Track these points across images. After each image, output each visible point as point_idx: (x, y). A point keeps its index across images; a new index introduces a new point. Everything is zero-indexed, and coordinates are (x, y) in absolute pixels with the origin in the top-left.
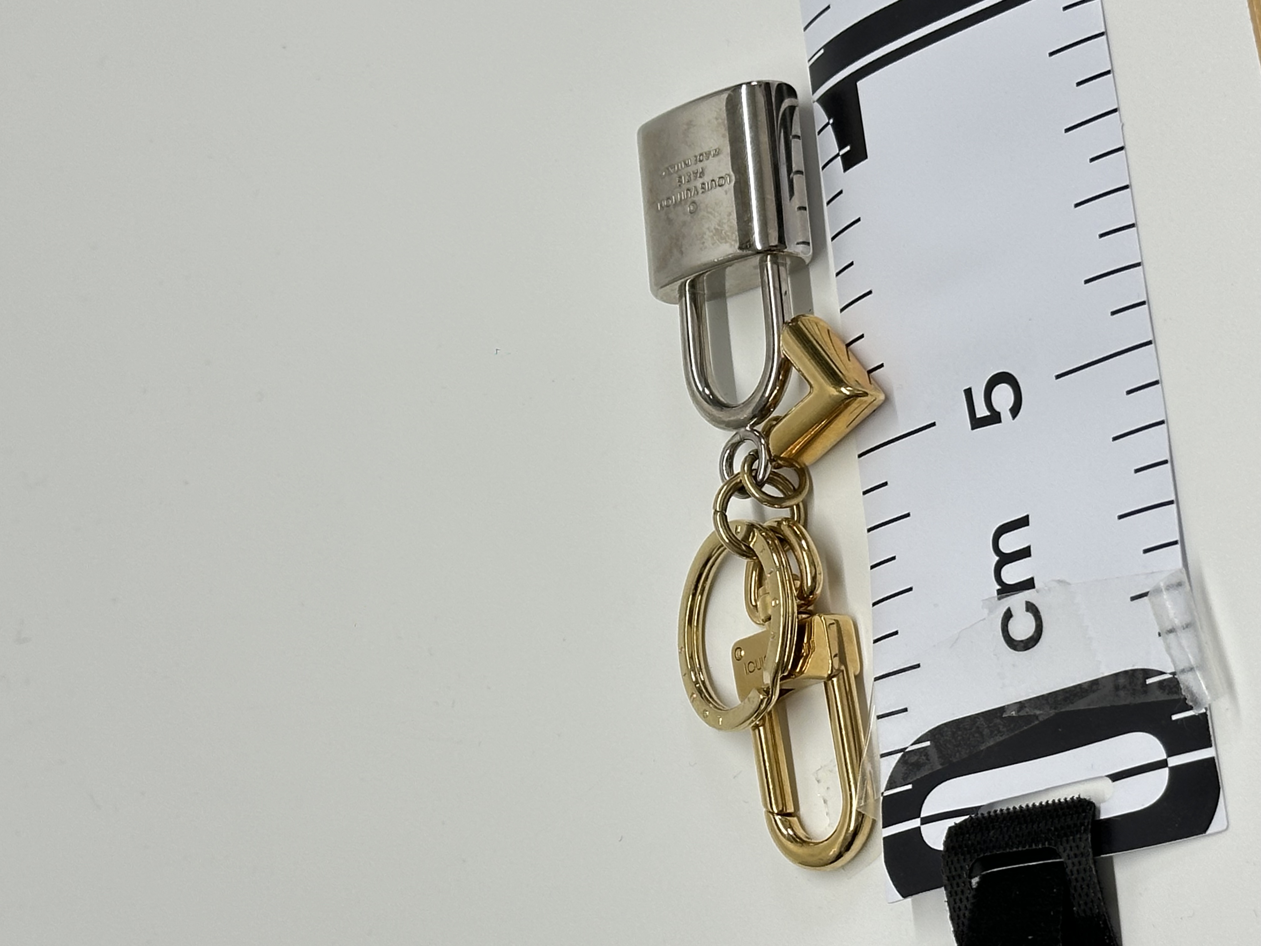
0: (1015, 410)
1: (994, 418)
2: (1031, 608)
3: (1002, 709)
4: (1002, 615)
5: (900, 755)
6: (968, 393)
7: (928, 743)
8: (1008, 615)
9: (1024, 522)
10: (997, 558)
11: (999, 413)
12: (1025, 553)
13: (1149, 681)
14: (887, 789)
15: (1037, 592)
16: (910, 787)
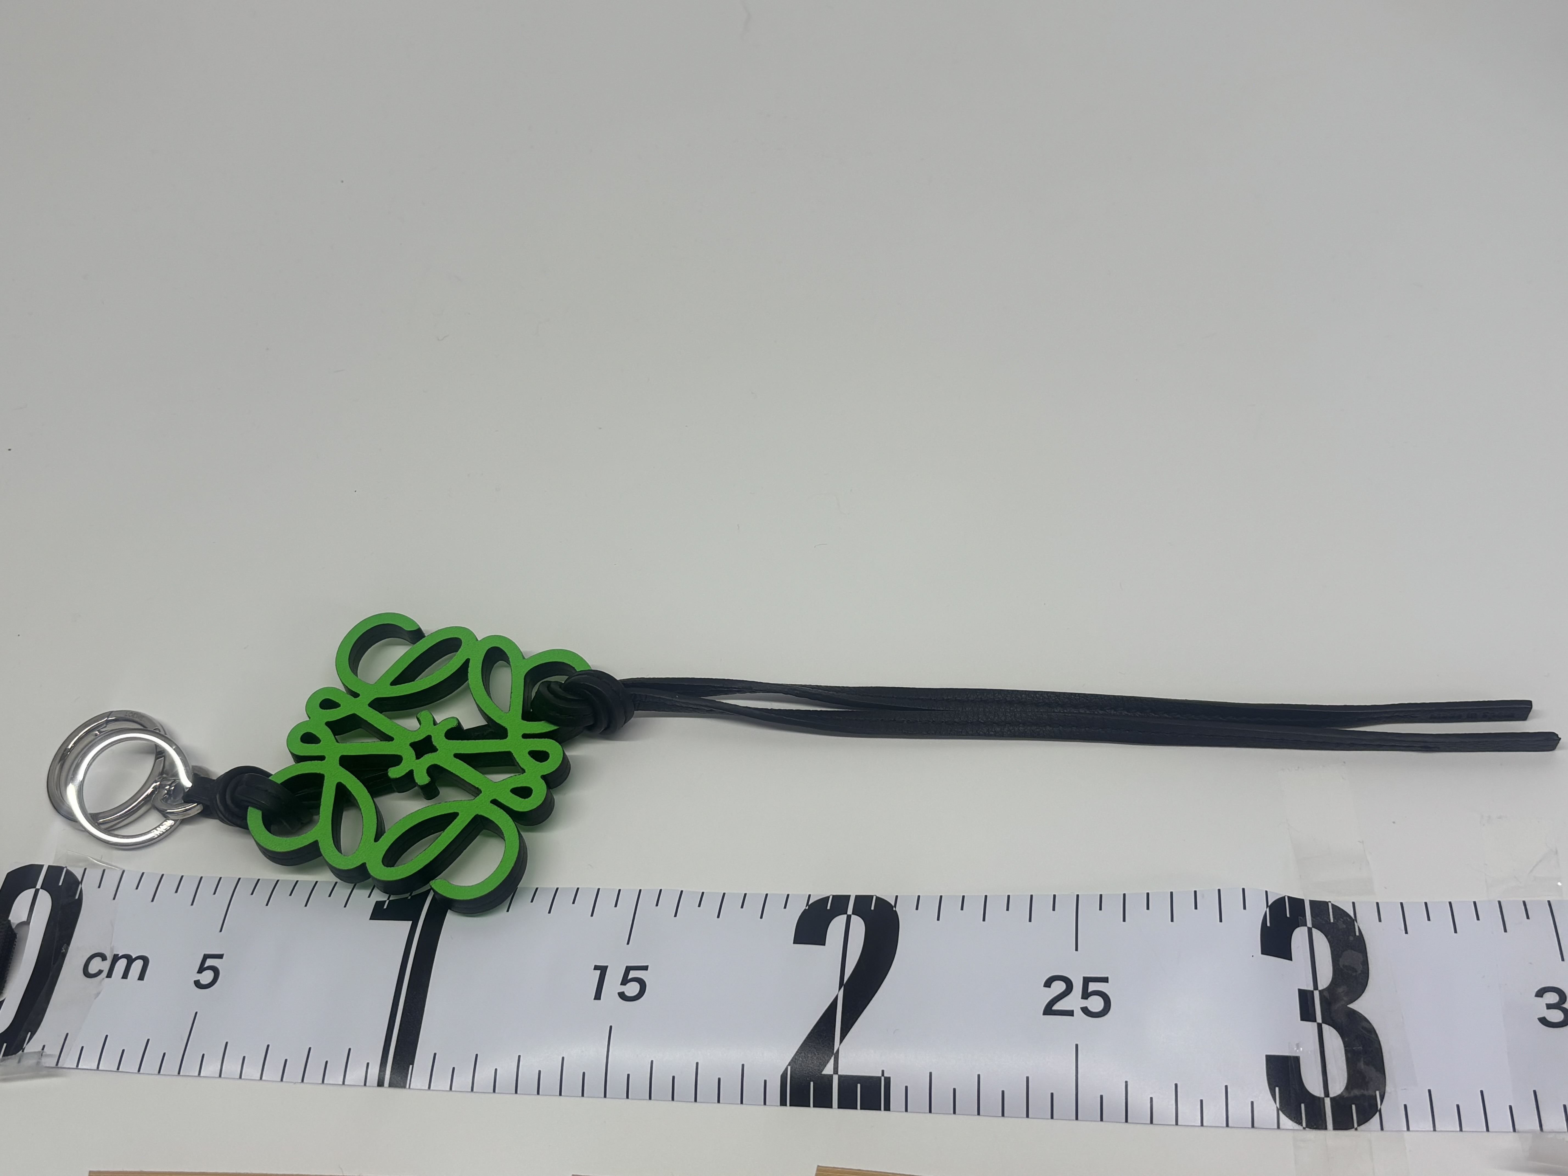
0: (197, 984)
1: (201, 970)
2: (100, 972)
3: (69, 944)
4: (107, 955)
5: (80, 880)
6: (220, 956)
7: (77, 897)
8: (104, 957)
9: (141, 977)
10: (133, 957)
11: (201, 973)
12: (125, 976)
13: (30, 1033)
14: (68, 871)
15: (103, 979)
16: (60, 884)
